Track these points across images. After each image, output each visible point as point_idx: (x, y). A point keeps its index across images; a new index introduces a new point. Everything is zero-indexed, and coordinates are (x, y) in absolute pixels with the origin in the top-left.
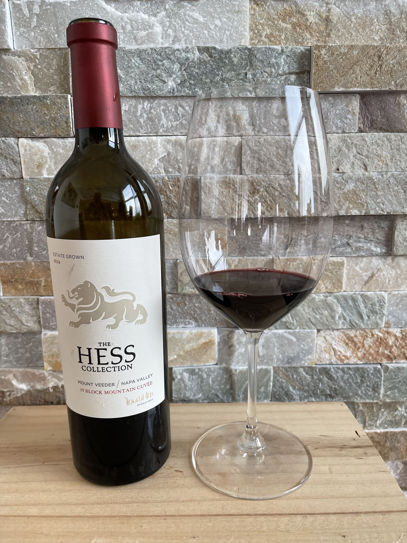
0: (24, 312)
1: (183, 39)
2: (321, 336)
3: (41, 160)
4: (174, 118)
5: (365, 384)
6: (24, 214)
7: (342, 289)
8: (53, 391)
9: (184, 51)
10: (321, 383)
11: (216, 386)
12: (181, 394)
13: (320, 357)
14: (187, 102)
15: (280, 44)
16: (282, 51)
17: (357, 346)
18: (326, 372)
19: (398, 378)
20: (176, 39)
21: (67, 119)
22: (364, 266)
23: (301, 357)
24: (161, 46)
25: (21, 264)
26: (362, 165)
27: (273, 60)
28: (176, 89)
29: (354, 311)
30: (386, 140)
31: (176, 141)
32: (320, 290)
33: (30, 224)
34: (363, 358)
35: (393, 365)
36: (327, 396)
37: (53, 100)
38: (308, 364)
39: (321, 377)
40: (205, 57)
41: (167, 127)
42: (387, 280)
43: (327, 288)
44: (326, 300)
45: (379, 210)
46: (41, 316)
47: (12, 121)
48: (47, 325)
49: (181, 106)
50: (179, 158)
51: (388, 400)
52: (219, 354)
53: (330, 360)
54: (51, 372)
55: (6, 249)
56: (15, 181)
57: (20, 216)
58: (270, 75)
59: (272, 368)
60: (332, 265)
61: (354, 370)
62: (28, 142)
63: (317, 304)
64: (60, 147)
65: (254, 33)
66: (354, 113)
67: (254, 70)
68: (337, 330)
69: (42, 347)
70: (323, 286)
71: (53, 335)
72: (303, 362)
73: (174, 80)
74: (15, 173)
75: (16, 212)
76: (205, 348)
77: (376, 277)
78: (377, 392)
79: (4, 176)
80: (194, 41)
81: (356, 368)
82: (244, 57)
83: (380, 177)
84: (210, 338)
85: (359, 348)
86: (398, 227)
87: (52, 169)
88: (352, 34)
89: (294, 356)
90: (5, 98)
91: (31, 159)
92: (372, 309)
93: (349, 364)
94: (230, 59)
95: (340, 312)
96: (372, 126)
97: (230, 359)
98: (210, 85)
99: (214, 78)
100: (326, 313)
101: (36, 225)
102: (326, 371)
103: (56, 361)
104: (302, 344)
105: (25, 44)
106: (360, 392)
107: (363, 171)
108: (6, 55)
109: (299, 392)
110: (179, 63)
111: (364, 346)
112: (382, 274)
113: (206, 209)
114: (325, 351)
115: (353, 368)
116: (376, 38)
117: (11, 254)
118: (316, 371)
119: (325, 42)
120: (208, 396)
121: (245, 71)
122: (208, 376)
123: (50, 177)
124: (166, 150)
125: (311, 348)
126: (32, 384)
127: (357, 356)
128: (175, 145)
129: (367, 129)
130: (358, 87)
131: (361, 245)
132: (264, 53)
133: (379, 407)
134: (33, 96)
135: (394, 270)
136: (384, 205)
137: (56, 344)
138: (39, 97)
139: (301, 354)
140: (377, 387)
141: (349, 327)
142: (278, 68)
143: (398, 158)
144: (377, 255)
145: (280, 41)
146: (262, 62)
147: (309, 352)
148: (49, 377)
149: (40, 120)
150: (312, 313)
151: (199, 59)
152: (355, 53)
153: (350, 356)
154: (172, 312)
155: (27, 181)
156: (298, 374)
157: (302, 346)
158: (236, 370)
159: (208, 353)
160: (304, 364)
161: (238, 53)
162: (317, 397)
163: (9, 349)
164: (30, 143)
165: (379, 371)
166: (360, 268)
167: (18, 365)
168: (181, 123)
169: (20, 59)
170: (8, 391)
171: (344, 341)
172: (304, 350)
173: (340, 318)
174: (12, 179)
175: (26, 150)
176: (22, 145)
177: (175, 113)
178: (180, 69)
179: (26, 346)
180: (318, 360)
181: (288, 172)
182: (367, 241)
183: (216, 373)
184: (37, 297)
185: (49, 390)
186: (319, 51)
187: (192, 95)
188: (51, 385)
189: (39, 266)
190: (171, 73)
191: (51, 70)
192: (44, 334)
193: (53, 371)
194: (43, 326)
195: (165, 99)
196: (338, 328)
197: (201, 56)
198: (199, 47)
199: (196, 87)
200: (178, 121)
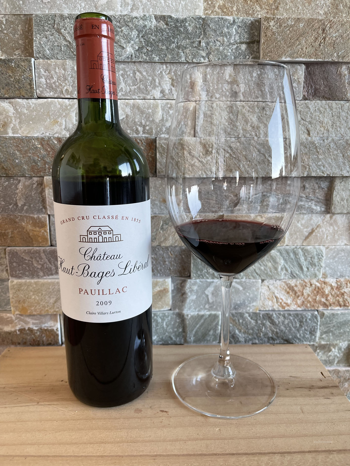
1: (141, 8)
2: (265, 285)
3: (6, 120)
4: (132, 83)
5: (303, 328)
7: (284, 243)
8: (20, 333)
9: (141, 18)
10: (264, 327)
11: (169, 329)
13: (263, 304)
14: (145, 68)
15: (232, 14)
16: (234, 21)
17: (297, 295)
19: (333, 323)
20: (134, 7)
21: (30, 81)
22: (305, 222)
23: (247, 303)
24: (120, 13)
26: (305, 131)
27: (226, 29)
28: (134, 55)
29: (295, 263)
30: (327, 107)
31: (134, 105)
34: (302, 305)
35: (328, 312)
36: (269, 339)
37: (17, 62)
38: (253, 310)
39: (264, 322)
40: (161, 25)
41: (126, 91)
42: (326, 236)
45: (320, 172)
48: (14, 273)
49: (139, 71)
50: (137, 120)
51: (323, 343)
52: (173, 301)
53: (273, 306)
54: (18, 316)
58: (222, 44)
59: (220, 313)
61: (294, 316)
64: (25, 107)
65: (208, 4)
66: (299, 82)
67: (207, 38)
68: (280, 280)
69: (9, 293)
71: (20, 282)
72: (248, 308)
73: (132, 46)
76: (160, 295)
77: (316, 233)
78: (314, 335)
80: (151, 9)
81: (295, 314)
82: (198, 26)
83: (322, 142)
84: (165, 287)
85: (298, 296)
86: (336, 188)
87: (17, 128)
88: (298, 8)
89: (241, 303)
92: (311, 261)
93: (289, 311)
94: (185, 27)
95: (282, 264)
96: (315, 94)
97: (183, 306)
98: (166, 52)
99: (170, 45)
100: (270, 264)
101: (3, 180)
102: (268, 316)
103: (22, 306)
104: (247, 292)
106: (298, 335)
107: (306, 136)
109: (244, 334)
110: (137, 30)
111: (303, 295)
112: (320, 230)
113: (161, 168)
114: (269, 299)
115: (293, 314)
116: (321, 12)
118: (260, 317)
119: (274, 14)
120: (162, 338)
121: (199, 39)
122: (163, 320)
123: (15, 135)
124: (125, 113)
125: (256, 296)
127: (296, 304)
128: (133, 108)
129: (311, 97)
130: (303, 57)
131: (302, 203)
132: (217, 22)
133: (315, 348)
135: (331, 227)
136: (324, 168)
137: (22, 290)
138: (4, 61)
139: (246, 301)
140: (314, 331)
141: (290, 277)
142: (230, 37)
143: (338, 124)
144: (317, 213)
145: (232, 12)
146: (215, 31)
147: (254, 299)
148: (16, 321)
149: (5, 82)
151: (156, 27)
152: (301, 25)
153: (291, 304)
156: (244, 319)
157: (248, 294)
158: (188, 315)
159: (163, 300)
160: (249, 310)
161: (193, 22)
162: (261, 340)
165: (316, 318)
166: (302, 224)
168: (139, 88)
171: (286, 290)
172: (249, 297)
173: (282, 269)
177: (133, 78)
178: (138, 36)
180: (262, 307)
181: (238, 135)
182: (308, 200)
183: (170, 318)
184: (4, 247)
185: (16, 333)
186: (268, 22)
187: (150, 61)
188: (17, 328)
189: (6, 219)
190: (129, 39)
191: (16, 35)
192: (11, 281)
193: (20, 315)
194: (10, 274)
195: (124, 65)
196: (280, 278)
197: (158, 24)
198: (156, 15)
199: (153, 53)
200: (135, 86)
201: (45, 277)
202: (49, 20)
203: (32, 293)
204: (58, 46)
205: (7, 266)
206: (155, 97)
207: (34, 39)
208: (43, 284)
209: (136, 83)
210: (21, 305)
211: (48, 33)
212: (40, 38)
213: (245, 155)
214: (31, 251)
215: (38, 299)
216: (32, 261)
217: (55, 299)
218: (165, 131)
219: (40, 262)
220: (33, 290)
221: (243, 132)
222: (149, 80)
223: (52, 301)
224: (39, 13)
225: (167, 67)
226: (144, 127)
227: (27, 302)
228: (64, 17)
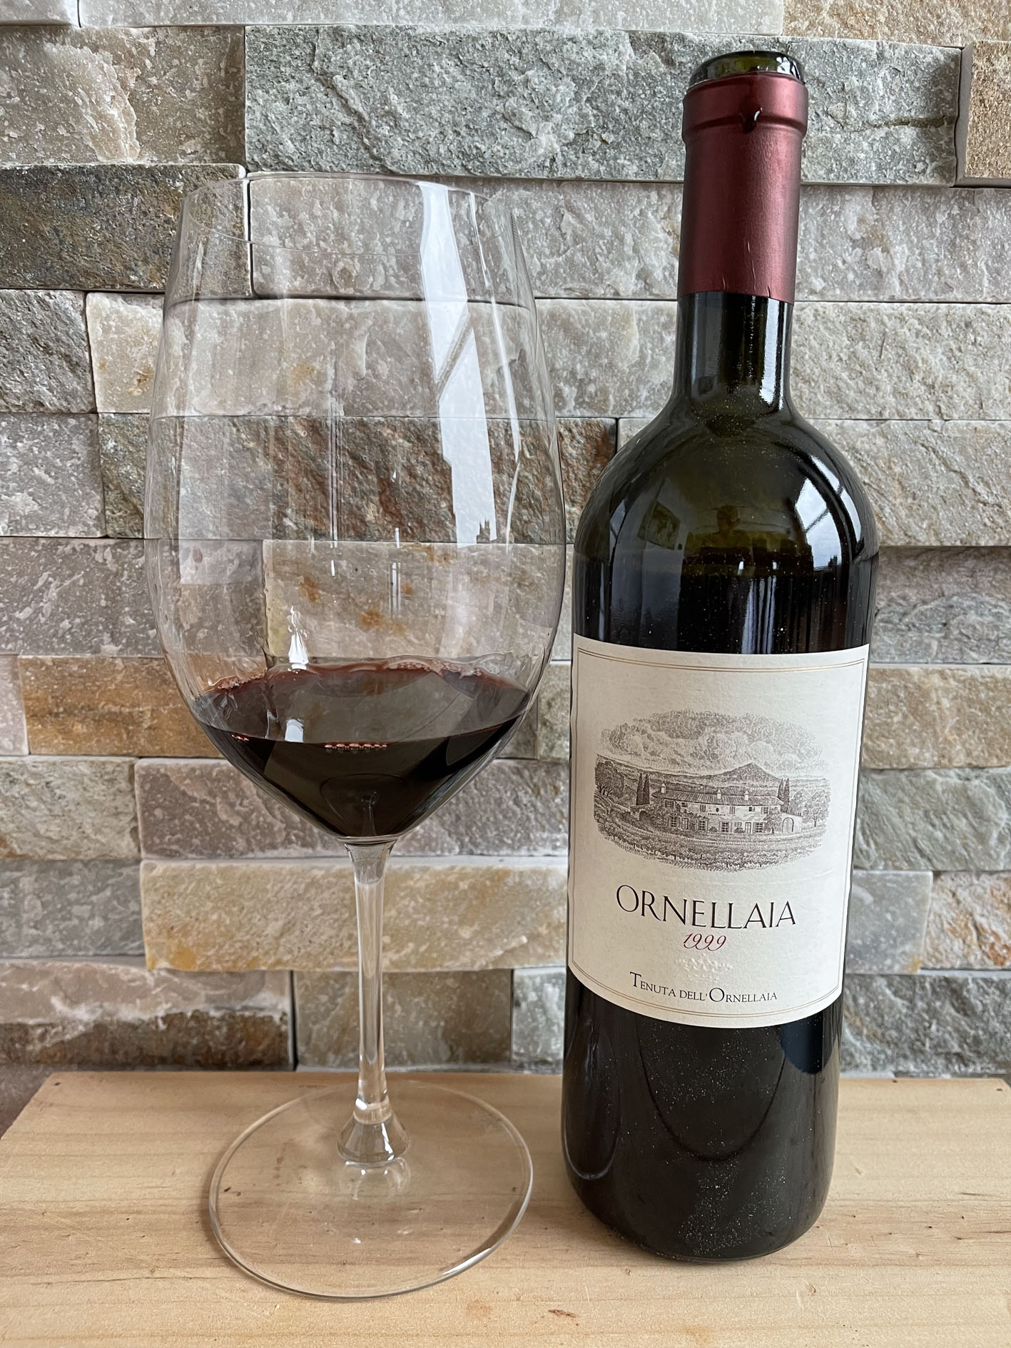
0: (89, 802)
2: (942, 889)
3: (150, 361)
4: (550, 247)
6: (98, 518)
8: (170, 1028)
9: (589, 42)
10: (934, 1022)
12: (536, 1044)
13: (936, 950)
14: (592, 199)
15: (873, 34)
16: (881, 55)
18: (954, 991)
20: (567, 8)
23: (883, 946)
24: (523, 27)
25: (84, 664)
27: (854, 79)
28: (559, 159)
31: (553, 315)
32: (950, 761)
33: (113, 547)
36: (948, 1056)
37: (193, 179)
38: (903, 967)
39: (938, 1004)
40: (651, 64)
43: (969, 754)
44: (965, 789)
46: (139, 816)
47: (69, 240)
48: (157, 841)
49: (571, 209)
50: (559, 364)
53: (966, 956)
54: (163, 973)
55: (43, 620)
56: (72, 422)
57: (85, 524)
58: (843, 125)
60: (989, 689)
62: (115, 305)
63: (939, 799)
64: (213, 326)
68: (991, 873)
69: (139, 902)
70: (959, 747)
71: (174, 870)
72: (888, 962)
73: (557, 129)
74: (74, 398)
75: (74, 511)
79: (42, 405)
80: (621, 15)
89: (865, 946)
90: (51, 172)
91: (123, 356)
95: (1003, 824)
98: (663, 150)
100: (962, 824)
101: (132, 550)
103: (180, 945)
104: (887, 911)
105: (115, 12)
108: (54, 43)
109: (872, 1043)
110: (574, 80)
114: (954, 931)
117: (54, 635)
118: (923, 988)
125: (914, 924)
126: (106, 1005)
128: (550, 326)
132: (827, 58)
134: (134, 168)
137: (180, 895)
138: (150, 172)
139: (883, 939)
142: (865, 104)
145: (872, 27)
146: (821, 84)
147: (909, 933)
148: (159, 989)
149: (154, 241)
150: (922, 825)
151: (634, 69)
154: (518, 810)
155: (108, 423)
156: (872, 995)
157: (889, 917)
160: (891, 967)
162: (923, 1061)
163: (44, 905)
164: (122, 309)
167: (70, 952)
168: (570, 262)
169: (97, 57)
170: (39, 1025)
172: (893, 926)
173: (1001, 839)
174: (63, 414)
175: (106, 330)
176: (98, 315)
177: (553, 231)
178: (577, 98)
179: (94, 898)
180: (930, 957)
181: (881, 413)
184: (127, 759)
185: (157, 1027)
186: (988, 60)
187: (609, 177)
188: (161, 1013)
189: (137, 670)
190: (548, 108)
191: (188, 92)
192: (146, 865)
193: (169, 971)
194: (145, 843)
195: (525, 189)
196: (993, 868)
197: (640, 62)
198: (634, 32)
199: (620, 152)
200: (559, 255)
201: (250, 855)
202: (297, 46)
203: (210, 905)
204: (322, 128)
205: (135, 819)
206: (621, 289)
207: (248, 103)
208: (246, 878)
209: (562, 247)
210: (176, 941)
211: (292, 86)
212: (266, 101)
213: (901, 475)
214: (210, 773)
215: (228, 922)
216: (213, 805)
217: (280, 923)
218: (646, 399)
219: (238, 808)
220: (214, 894)
221: (898, 403)
222: (603, 237)
223: (273, 928)
224: (263, 22)
225: (660, 197)
226: (581, 385)
227: (196, 933)
228: (346, 34)
